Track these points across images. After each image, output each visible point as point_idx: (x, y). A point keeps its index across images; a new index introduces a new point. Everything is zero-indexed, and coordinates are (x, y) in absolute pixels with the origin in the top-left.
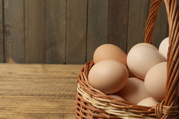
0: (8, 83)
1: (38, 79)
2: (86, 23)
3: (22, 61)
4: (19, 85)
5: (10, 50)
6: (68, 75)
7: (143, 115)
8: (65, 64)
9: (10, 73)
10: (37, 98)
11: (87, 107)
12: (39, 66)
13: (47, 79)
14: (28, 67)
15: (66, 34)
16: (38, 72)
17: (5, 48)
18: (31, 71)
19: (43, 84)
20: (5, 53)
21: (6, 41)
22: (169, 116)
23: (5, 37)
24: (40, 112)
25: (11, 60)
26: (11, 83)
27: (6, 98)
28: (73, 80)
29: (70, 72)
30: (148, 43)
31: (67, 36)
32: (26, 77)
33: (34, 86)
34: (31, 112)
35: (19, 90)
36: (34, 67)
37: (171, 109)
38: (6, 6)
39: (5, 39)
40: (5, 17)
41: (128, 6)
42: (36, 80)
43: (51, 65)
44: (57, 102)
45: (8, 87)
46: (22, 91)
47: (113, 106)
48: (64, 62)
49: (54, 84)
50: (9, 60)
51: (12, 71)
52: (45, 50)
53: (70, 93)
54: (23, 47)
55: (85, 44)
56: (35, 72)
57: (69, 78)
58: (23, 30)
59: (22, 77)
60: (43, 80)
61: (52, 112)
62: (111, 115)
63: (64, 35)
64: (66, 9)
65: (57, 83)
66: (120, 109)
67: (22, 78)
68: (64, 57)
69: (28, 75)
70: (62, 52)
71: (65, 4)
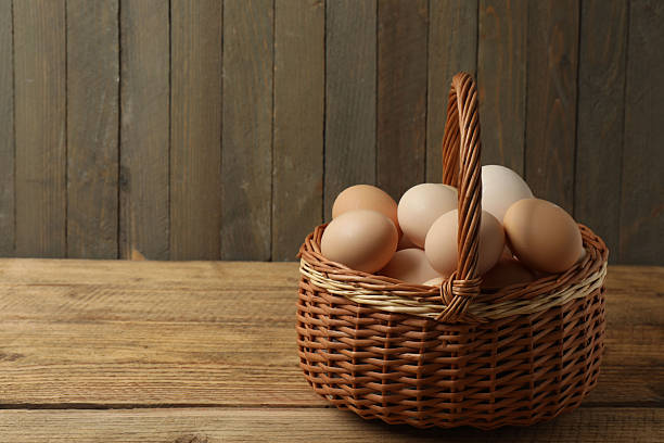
0: (137, 298)
1: (205, 290)
2: (322, 158)
3: (162, 254)
4: (162, 301)
5: (133, 229)
6: (278, 283)
7: (419, 301)
8: (270, 260)
9: (138, 280)
10: (208, 326)
11: (318, 299)
12: (207, 266)
13: (227, 290)
14: (178, 268)
15: (272, 186)
16: (205, 277)
17: (122, 223)
18: (188, 276)
19: (220, 301)
20: (122, 234)
21: (125, 204)
22: (464, 297)
23: (123, 194)
24: (216, 350)
25: (135, 253)
26: (143, 299)
27: (136, 325)
28: (290, 292)
29: (283, 278)
30: (449, 184)
31: (275, 189)
32: (178, 286)
33: (198, 304)
34: (196, 350)
35: (164, 312)
36: (192, 268)
37: (467, 285)
38: (126, 119)
39: (122, 201)
40: (124, 146)
41: (424, 115)
42: (203, 293)
43: (234, 263)
44: (254, 332)
45: (138, 306)
46: (171, 313)
47: (365, 288)
48: (268, 257)
49: (245, 301)
50: (131, 253)
51: (140, 275)
52: (220, 227)
53: (284, 318)
54: (167, 220)
55: (320, 209)
56: (198, 277)
57: (281, 288)
58: (166, 178)
59: (167, 286)
60: (220, 292)
61: (243, 350)
62: (363, 305)
63: (268, 189)
64: (273, 125)
65: (253, 298)
66: (378, 292)
67: (167, 289)
68: (267, 244)
69: (179, 283)
70: (262, 231)
71: (269, 111)
